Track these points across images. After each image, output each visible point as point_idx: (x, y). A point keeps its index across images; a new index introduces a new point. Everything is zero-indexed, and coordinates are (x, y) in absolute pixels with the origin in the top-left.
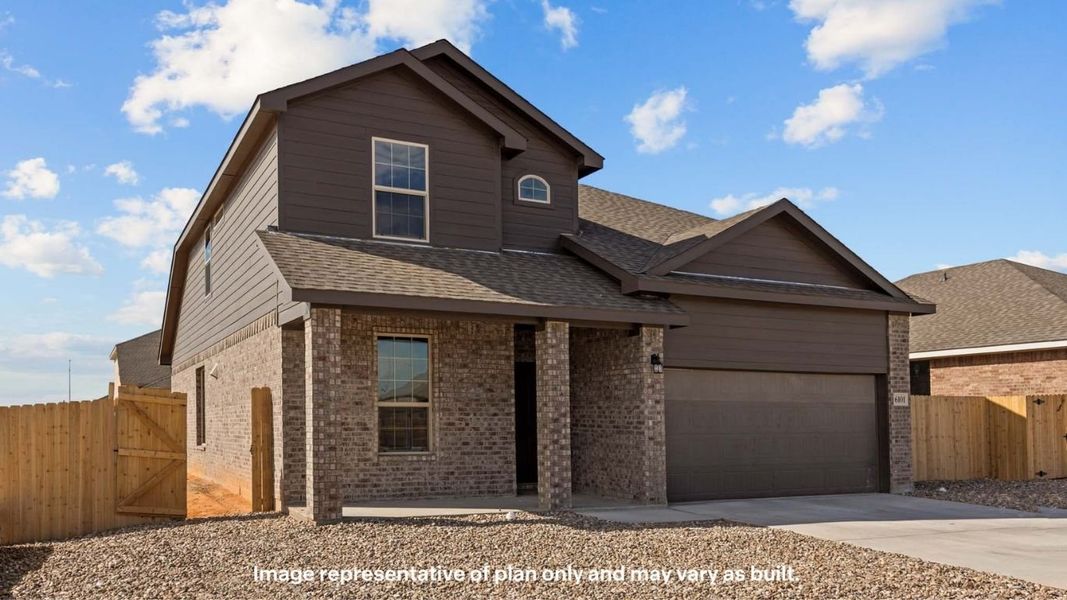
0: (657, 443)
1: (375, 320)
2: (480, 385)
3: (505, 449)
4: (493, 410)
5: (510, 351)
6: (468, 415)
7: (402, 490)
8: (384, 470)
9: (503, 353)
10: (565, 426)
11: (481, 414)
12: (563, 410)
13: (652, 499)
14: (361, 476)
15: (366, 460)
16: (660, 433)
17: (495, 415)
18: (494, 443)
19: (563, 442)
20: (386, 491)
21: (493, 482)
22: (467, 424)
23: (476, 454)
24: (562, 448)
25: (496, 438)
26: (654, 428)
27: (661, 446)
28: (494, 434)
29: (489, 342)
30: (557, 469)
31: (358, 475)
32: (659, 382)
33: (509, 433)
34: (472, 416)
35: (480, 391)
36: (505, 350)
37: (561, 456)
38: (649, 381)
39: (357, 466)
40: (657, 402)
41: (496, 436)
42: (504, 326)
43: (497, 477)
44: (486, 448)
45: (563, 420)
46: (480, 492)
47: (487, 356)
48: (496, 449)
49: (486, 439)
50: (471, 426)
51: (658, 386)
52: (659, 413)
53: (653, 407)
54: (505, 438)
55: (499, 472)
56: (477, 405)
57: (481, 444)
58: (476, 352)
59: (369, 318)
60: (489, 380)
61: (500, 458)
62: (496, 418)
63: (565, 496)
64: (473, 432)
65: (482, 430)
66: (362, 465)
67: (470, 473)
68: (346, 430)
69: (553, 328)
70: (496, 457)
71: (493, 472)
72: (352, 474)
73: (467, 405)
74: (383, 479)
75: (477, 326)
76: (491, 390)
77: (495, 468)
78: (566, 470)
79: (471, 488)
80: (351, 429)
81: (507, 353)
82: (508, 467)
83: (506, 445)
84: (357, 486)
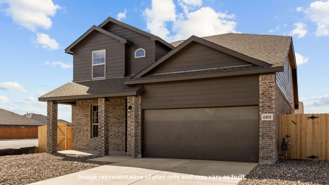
0: (132, 136)
1: (90, 102)
2: (116, 118)
3: (122, 137)
4: (119, 125)
5: (124, 107)
6: (112, 127)
7: (96, 148)
8: (92, 142)
9: (122, 108)
10: (103, 130)
11: (116, 127)
12: (102, 125)
13: (129, 155)
14: (87, 143)
15: (88, 139)
16: (133, 133)
17: (120, 127)
18: (119, 135)
19: (102, 135)
20: (92, 148)
21: (119, 147)
22: (112, 130)
23: (115, 138)
24: (102, 137)
25: (120, 134)
26: (130, 131)
27: (133, 137)
28: (119, 132)
29: (118, 105)
30: (100, 143)
31: (86, 143)
32: (133, 115)
33: (123, 132)
34: (113, 127)
35: (116, 119)
36: (123, 107)
37: (101, 139)
38: (129, 115)
39: (86, 140)
40: (132, 122)
41: (120, 133)
42: (123, 99)
43: (120, 146)
44: (117, 137)
45: (102, 128)
46: (115, 150)
47: (118, 109)
48: (119, 137)
49: (117, 134)
50: (113, 130)
51: (132, 117)
52: (132, 126)
53: (130, 124)
54: (122, 134)
55: (120, 144)
56: (115, 124)
57: (115, 135)
58: (115, 108)
59: (89, 101)
60: (118, 116)
61: (121, 140)
62: (119, 128)
63: (102, 151)
64: (114, 132)
65: (116, 131)
66: (87, 141)
67: (112, 144)
68: (84, 131)
69: (100, 101)
70: (119, 140)
71: (119, 144)
72: (85, 143)
73: (112, 124)
74: (92, 145)
75: (115, 101)
76: (119, 119)
77: (119, 143)
78: (103, 144)
79: (113, 148)
80: (85, 131)
81: (123, 108)
82: (123, 143)
83: (123, 136)
84: (86, 146)
